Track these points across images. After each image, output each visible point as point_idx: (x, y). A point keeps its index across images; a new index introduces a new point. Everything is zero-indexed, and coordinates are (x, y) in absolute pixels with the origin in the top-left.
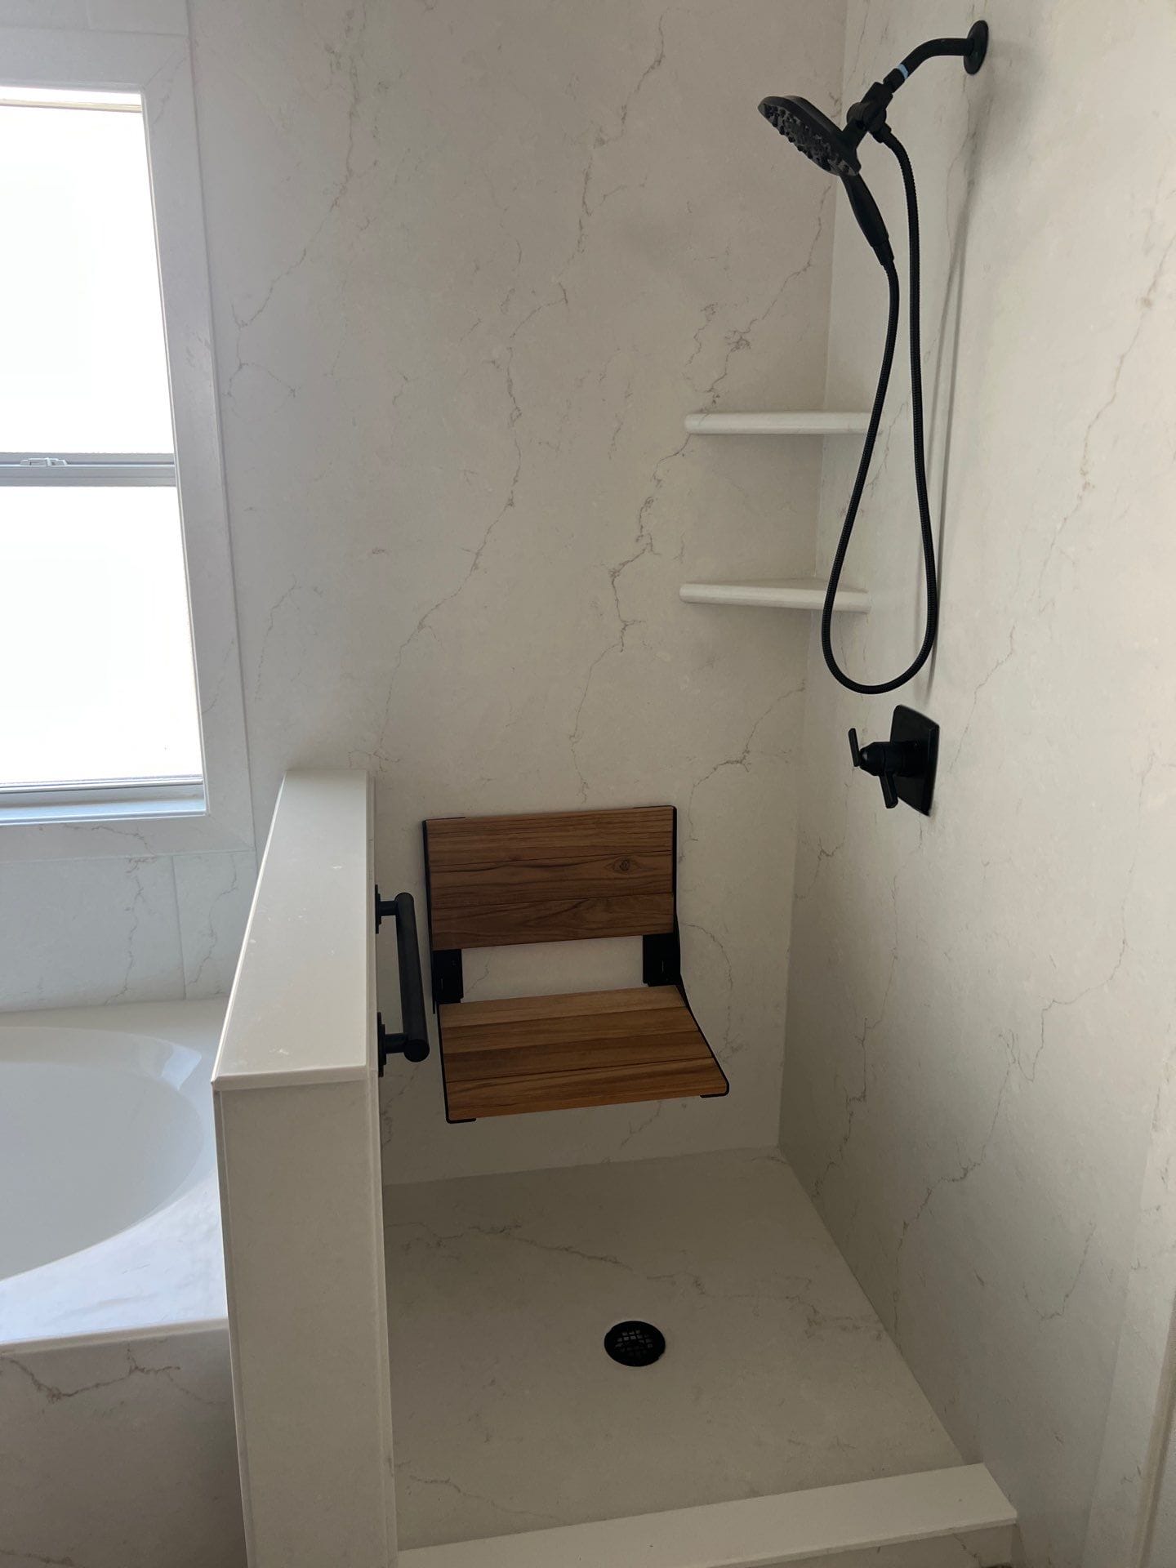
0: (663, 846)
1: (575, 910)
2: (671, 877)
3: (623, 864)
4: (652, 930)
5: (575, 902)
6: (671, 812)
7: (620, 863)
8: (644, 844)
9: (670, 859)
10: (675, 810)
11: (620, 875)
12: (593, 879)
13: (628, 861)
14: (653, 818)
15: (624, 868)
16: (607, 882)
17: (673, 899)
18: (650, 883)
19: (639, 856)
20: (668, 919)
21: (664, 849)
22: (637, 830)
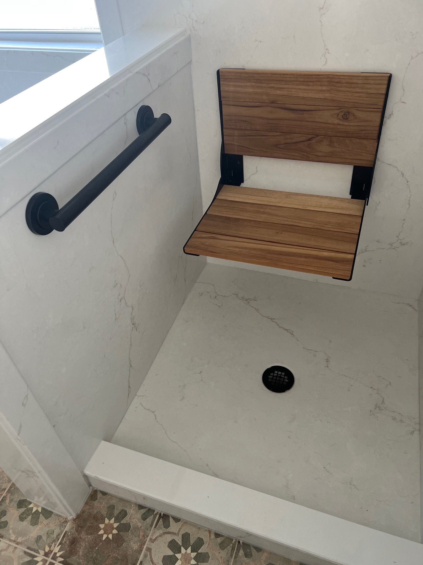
0: (377, 105)
1: (309, 142)
2: (377, 129)
3: (344, 115)
4: (359, 163)
5: (310, 136)
6: (387, 79)
7: (342, 114)
8: (362, 102)
9: (380, 114)
10: (390, 77)
11: (341, 123)
12: (322, 123)
13: (349, 112)
14: (372, 82)
15: (346, 117)
16: (331, 126)
17: (377, 144)
18: (362, 131)
19: (358, 110)
20: (371, 158)
21: (376, 107)
22: (358, 90)
